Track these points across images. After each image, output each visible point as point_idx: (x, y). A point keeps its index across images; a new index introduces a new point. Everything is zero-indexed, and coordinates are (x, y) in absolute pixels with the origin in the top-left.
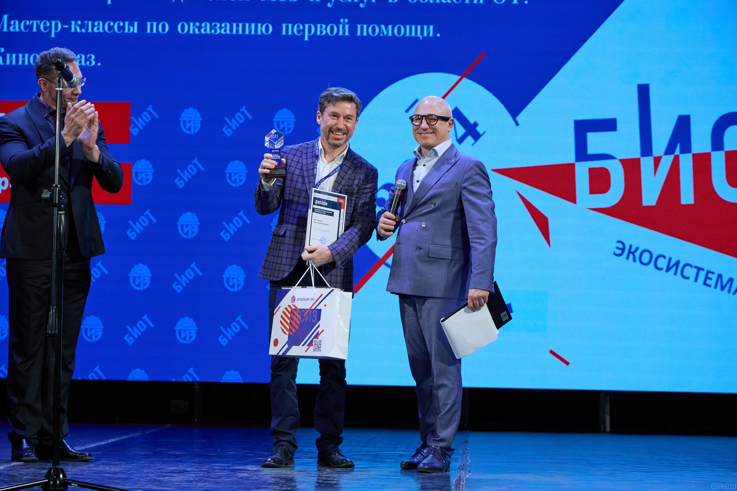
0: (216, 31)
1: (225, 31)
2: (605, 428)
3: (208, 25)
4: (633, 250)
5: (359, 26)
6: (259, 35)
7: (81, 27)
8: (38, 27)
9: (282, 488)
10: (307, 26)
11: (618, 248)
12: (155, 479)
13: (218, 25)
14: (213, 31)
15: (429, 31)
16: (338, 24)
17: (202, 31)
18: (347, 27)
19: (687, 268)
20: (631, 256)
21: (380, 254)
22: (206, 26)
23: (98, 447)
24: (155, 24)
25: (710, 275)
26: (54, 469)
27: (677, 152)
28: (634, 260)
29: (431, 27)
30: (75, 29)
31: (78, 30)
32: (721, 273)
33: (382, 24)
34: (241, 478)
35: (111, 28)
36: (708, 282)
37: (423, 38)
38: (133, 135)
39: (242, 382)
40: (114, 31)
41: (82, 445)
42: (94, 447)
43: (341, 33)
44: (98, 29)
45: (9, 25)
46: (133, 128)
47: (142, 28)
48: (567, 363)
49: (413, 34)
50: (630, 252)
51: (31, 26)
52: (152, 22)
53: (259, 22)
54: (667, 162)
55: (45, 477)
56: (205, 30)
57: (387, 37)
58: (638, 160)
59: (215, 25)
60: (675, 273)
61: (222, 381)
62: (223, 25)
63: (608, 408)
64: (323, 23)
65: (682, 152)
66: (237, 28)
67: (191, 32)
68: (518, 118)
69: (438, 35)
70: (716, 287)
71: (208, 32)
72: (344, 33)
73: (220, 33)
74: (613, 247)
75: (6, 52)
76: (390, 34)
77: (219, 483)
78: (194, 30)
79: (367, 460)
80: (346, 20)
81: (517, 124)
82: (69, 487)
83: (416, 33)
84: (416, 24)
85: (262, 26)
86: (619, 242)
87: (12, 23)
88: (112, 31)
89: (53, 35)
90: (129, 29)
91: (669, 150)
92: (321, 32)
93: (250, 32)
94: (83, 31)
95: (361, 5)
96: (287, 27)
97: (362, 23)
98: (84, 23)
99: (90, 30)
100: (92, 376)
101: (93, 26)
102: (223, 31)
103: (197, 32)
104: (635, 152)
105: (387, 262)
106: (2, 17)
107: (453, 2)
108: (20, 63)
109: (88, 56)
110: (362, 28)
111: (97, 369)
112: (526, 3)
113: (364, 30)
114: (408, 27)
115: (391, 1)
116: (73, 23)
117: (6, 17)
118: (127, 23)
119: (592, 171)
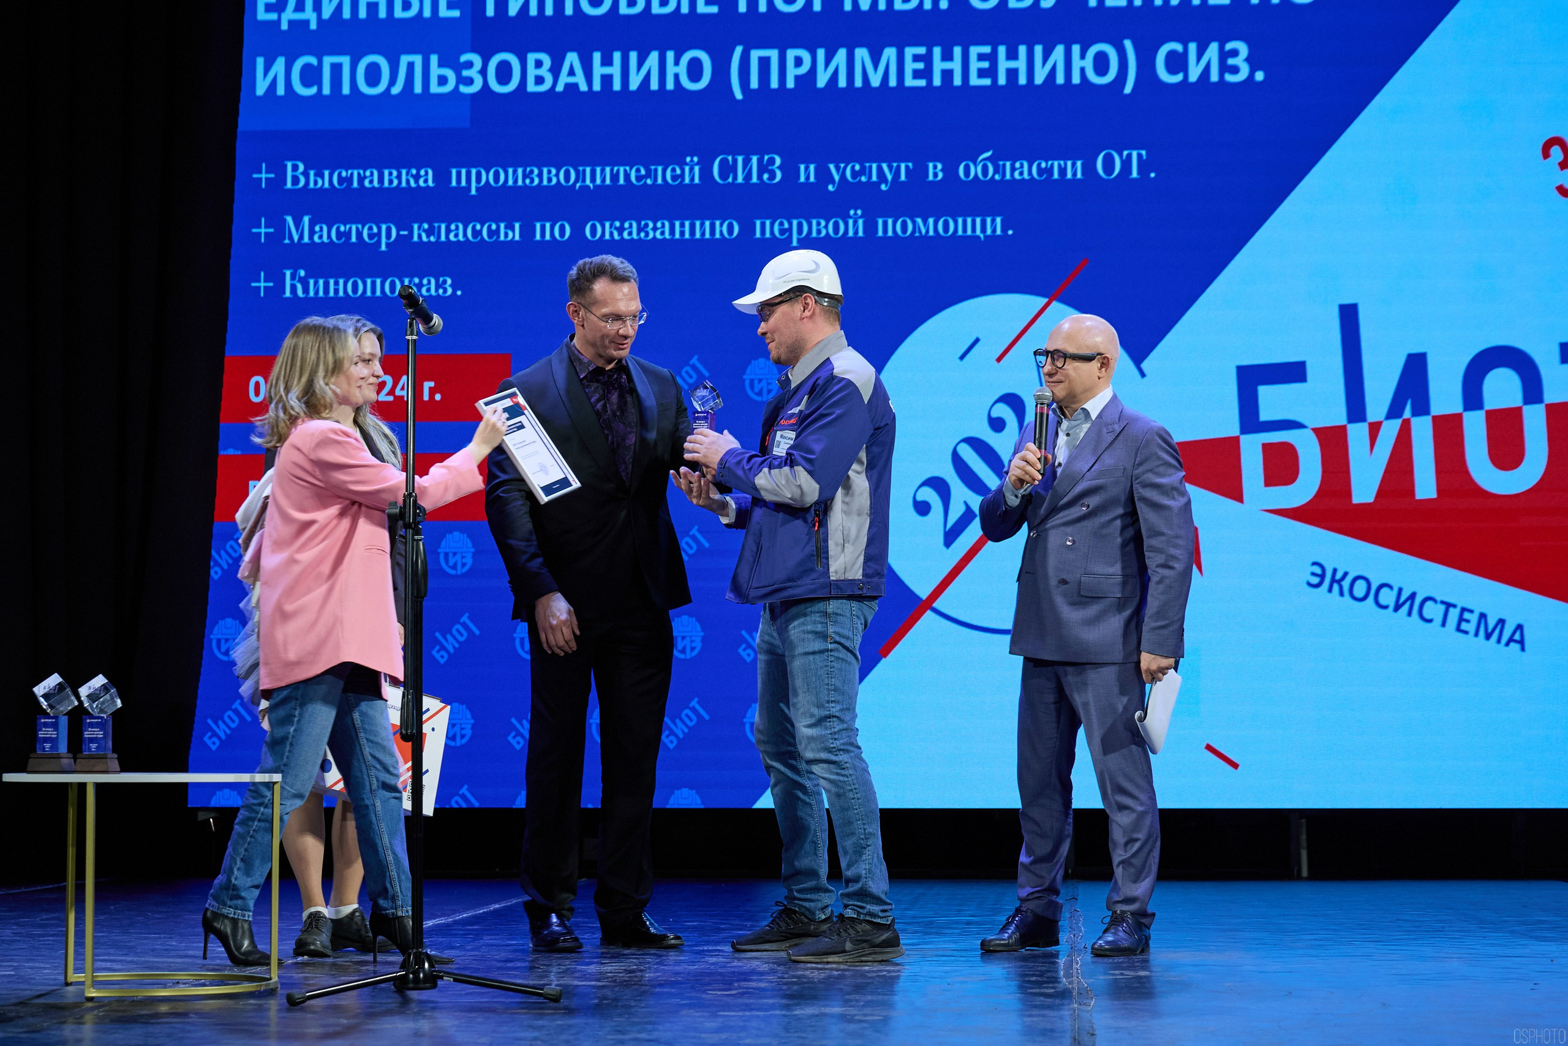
0: (647, 234)
1: (663, 233)
2: (1300, 871)
3: (634, 224)
4: (1338, 576)
5: (880, 221)
6: (717, 240)
7: (429, 233)
8: (359, 234)
9: (783, 980)
10: (795, 222)
11: (1313, 574)
12: (575, 968)
14: (642, 235)
15: (995, 225)
16: (845, 218)
17: (625, 235)
18: (860, 222)
19: (1429, 604)
20: (1336, 587)
21: (924, 593)
22: (631, 226)
23: (475, 917)
24: (548, 225)
25: (1466, 615)
26: (415, 954)
27: (1407, 413)
28: (1342, 594)
29: (998, 220)
30: (420, 236)
31: (424, 238)
32: (1484, 611)
33: (918, 217)
34: (713, 964)
35: (476, 233)
36: (1464, 626)
37: (985, 237)
39: (702, 807)
40: (482, 237)
43: (851, 234)
44: (456, 235)
45: (312, 232)
47: (527, 231)
48: (1235, 766)
49: (969, 232)
50: (1333, 581)
51: (348, 234)
52: (543, 223)
53: (718, 219)
54: (1390, 430)
55: (401, 968)
56: (630, 234)
58: (1344, 428)
59: (646, 225)
60: (1409, 614)
61: (668, 807)
62: (659, 225)
63: (1304, 837)
64: (822, 218)
65: (1416, 413)
66: (682, 229)
67: (607, 237)
68: (1145, 365)
69: (1010, 232)
70: (1476, 635)
71: (635, 236)
72: (856, 232)
73: (654, 237)
74: (1306, 573)
75: (308, 275)
76: (931, 233)
77: (679, 973)
78: (611, 234)
79: (916, 932)
80: (859, 212)
81: (1143, 375)
82: (440, 982)
83: (974, 229)
84: (974, 215)
85: (721, 225)
86: (1314, 564)
87: (317, 228)
88: (479, 238)
89: (383, 248)
90: (506, 235)
91: (1394, 411)
92: (819, 232)
93: (703, 234)
94: (432, 239)
95: (883, 187)
96: (763, 225)
97: (885, 215)
98: (434, 227)
99: (443, 238)
100: (457, 802)
101: (448, 231)
102: (658, 236)
103: (616, 236)
104: (1337, 416)
105: (935, 605)
106: (301, 219)
107: (1032, 177)
108: (332, 294)
109: (441, 279)
110: (885, 224)
111: (464, 790)
112: (1153, 175)
113: (889, 227)
114: (960, 220)
115: (931, 178)
116: (416, 226)
117: (306, 219)
118: (502, 225)
119: (1267, 448)
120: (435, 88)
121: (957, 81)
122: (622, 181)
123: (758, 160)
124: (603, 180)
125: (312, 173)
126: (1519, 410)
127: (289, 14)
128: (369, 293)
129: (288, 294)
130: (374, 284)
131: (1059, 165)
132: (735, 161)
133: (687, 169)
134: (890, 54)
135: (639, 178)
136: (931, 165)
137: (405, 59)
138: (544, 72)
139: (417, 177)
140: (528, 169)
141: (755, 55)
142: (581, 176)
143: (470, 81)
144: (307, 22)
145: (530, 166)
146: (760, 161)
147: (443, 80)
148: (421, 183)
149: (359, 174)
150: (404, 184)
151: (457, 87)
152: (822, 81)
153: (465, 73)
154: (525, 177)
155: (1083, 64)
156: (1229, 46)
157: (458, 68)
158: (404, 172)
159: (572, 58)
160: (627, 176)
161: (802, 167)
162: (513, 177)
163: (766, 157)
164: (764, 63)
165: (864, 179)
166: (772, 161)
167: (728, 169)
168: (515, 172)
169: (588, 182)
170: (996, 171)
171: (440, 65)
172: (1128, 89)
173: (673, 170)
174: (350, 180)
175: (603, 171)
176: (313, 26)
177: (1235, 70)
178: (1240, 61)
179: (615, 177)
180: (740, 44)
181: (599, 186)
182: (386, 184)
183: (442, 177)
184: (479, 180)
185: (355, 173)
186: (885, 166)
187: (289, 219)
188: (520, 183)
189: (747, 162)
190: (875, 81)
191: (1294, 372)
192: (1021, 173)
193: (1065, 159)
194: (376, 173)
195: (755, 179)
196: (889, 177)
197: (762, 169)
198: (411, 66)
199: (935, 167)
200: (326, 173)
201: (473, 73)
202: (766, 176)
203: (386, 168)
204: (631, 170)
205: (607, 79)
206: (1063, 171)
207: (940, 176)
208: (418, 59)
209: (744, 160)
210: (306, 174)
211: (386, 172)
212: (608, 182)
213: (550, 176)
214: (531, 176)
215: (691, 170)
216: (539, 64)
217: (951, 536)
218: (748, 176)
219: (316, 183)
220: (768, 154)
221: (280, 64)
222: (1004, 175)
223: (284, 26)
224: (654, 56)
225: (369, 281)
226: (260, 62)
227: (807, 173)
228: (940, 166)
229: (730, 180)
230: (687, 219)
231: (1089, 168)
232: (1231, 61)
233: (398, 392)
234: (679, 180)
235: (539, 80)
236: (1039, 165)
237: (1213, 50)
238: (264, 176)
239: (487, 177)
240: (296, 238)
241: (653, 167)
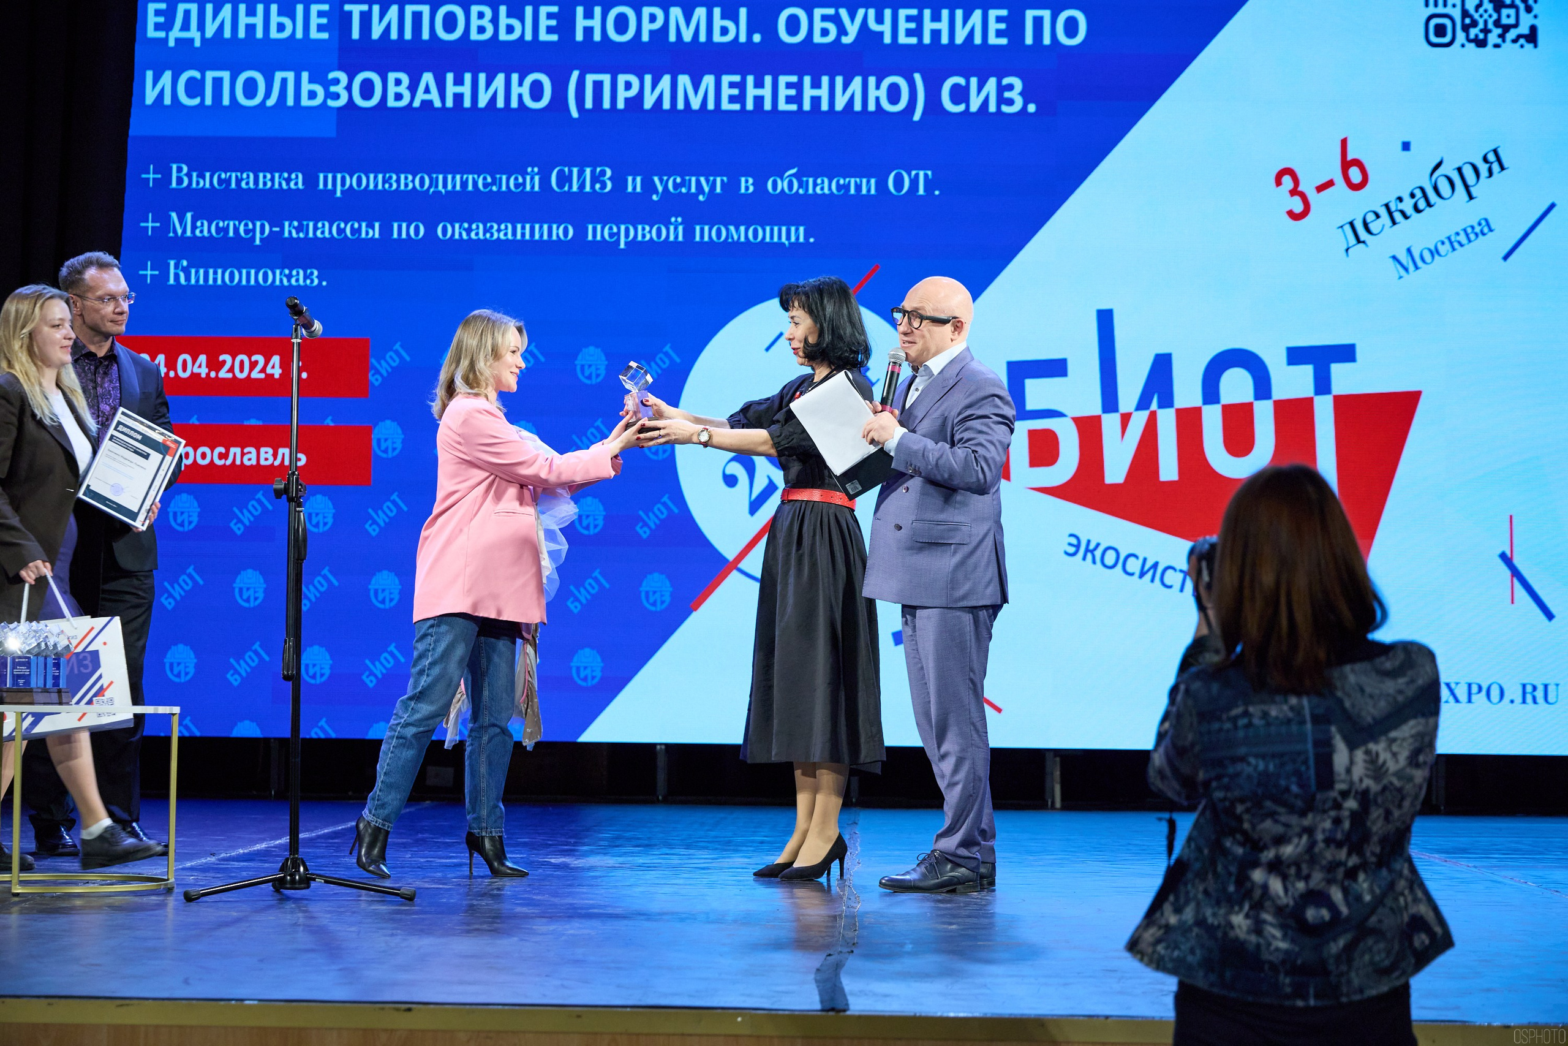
0: (492, 235)
1: (506, 234)
2: (1053, 803)
3: (481, 226)
4: (1091, 547)
5: (698, 228)
6: (554, 241)
7: (298, 229)
8: (236, 230)
10: (623, 227)
11: (1070, 544)
13: (496, 227)
14: (488, 235)
15: (798, 234)
16: (667, 224)
17: (473, 235)
18: (680, 228)
19: (1169, 572)
20: (1089, 556)
21: (730, 555)
22: (478, 227)
24: (404, 225)
26: (292, 859)
27: (1154, 406)
28: (1094, 562)
29: (802, 229)
30: (290, 232)
31: (294, 235)
33: (731, 224)
35: (340, 231)
37: (790, 244)
38: (373, 385)
40: (346, 234)
41: (312, 831)
42: (328, 833)
43: (672, 238)
44: (323, 233)
45: (194, 227)
46: (373, 375)
47: (386, 230)
48: (999, 711)
49: (776, 239)
50: (1087, 550)
51: (226, 229)
52: (400, 223)
53: (555, 223)
54: (1139, 420)
56: (477, 234)
57: (738, 242)
58: (1099, 417)
59: (492, 227)
60: (1152, 580)
62: (503, 227)
63: (1057, 773)
64: (647, 224)
65: (1161, 406)
66: (523, 231)
67: (457, 236)
69: (812, 240)
71: (481, 236)
72: (676, 237)
73: (498, 237)
74: (1064, 543)
76: (742, 239)
78: (460, 234)
80: (680, 219)
82: (312, 884)
83: (780, 237)
84: (780, 224)
85: (558, 228)
86: (1071, 535)
87: (199, 224)
88: (343, 235)
89: (258, 242)
90: (367, 233)
91: (1143, 404)
92: (644, 236)
93: (541, 236)
94: (301, 235)
95: (701, 198)
96: (595, 230)
97: (702, 223)
98: (303, 225)
99: (311, 235)
100: (316, 733)
101: (316, 229)
102: (502, 237)
103: (465, 236)
104: (1093, 406)
105: (741, 566)
106: (185, 215)
107: (832, 193)
108: (211, 282)
109: (309, 271)
110: (702, 230)
111: (323, 723)
112: (937, 193)
113: (705, 233)
114: (768, 229)
115: (743, 190)
116: (287, 224)
117: (189, 215)
118: (364, 225)
119: (1032, 434)
120: (305, 102)
121: (768, 106)
122: (470, 188)
123: (591, 171)
124: (454, 186)
125: (195, 174)
126: (1251, 405)
127: (176, 33)
128: (244, 282)
129: (172, 281)
130: (248, 274)
131: (856, 182)
132: (571, 172)
133: (528, 178)
134: (709, 80)
135: (485, 185)
136: (743, 179)
137: (279, 76)
138: (403, 89)
139: (288, 180)
140: (387, 175)
141: (590, 78)
142: (434, 182)
143: (337, 96)
144: (192, 40)
145: (389, 172)
146: (593, 173)
147: (312, 95)
148: (292, 185)
149: (237, 176)
150: (277, 186)
151: (325, 101)
152: (648, 103)
153: (333, 89)
154: (384, 182)
155: (878, 93)
156: (1006, 81)
157: (326, 84)
158: (277, 175)
159: (428, 78)
160: (475, 183)
161: (630, 179)
162: (374, 182)
163: (598, 169)
164: (598, 86)
165: (684, 190)
166: (603, 173)
167: (563, 179)
168: (375, 178)
169: (440, 187)
170: (800, 186)
171: (311, 81)
172: (917, 117)
173: (516, 179)
174: (228, 181)
175: (454, 178)
176: (197, 44)
177: (1010, 102)
178: (1015, 95)
179: (464, 184)
180: (577, 69)
181: (449, 192)
182: (261, 186)
183: (311, 181)
184: (343, 183)
185: (234, 175)
186: (702, 179)
187: (174, 215)
188: (380, 187)
189: (581, 173)
190: (696, 104)
191: (1056, 368)
192: (822, 189)
193: (861, 177)
194: (252, 175)
195: (588, 189)
196: (706, 189)
197: (595, 179)
198: (284, 81)
199: (747, 181)
200: (208, 175)
201: (339, 89)
202: (598, 186)
203: (262, 171)
204: (479, 177)
205: (458, 98)
206: (858, 187)
207: (751, 189)
208: (290, 76)
209: (578, 171)
210: (189, 175)
211: (261, 175)
212: (458, 188)
213: (407, 182)
214: (390, 181)
215: (532, 179)
216: (398, 82)
217: (755, 506)
218: (582, 186)
219: (198, 183)
220: (600, 166)
221: (167, 76)
222: (807, 189)
223: (171, 43)
224: (500, 78)
225: (244, 271)
226: (149, 74)
227: (634, 184)
228: (751, 180)
229: (566, 188)
230: (528, 223)
231: (882, 185)
232: (1007, 95)
233: (269, 370)
234: (521, 188)
235: (398, 97)
236: (838, 181)
237: (992, 84)
238: (151, 176)
239: (351, 181)
240: (179, 231)
241: (498, 176)
